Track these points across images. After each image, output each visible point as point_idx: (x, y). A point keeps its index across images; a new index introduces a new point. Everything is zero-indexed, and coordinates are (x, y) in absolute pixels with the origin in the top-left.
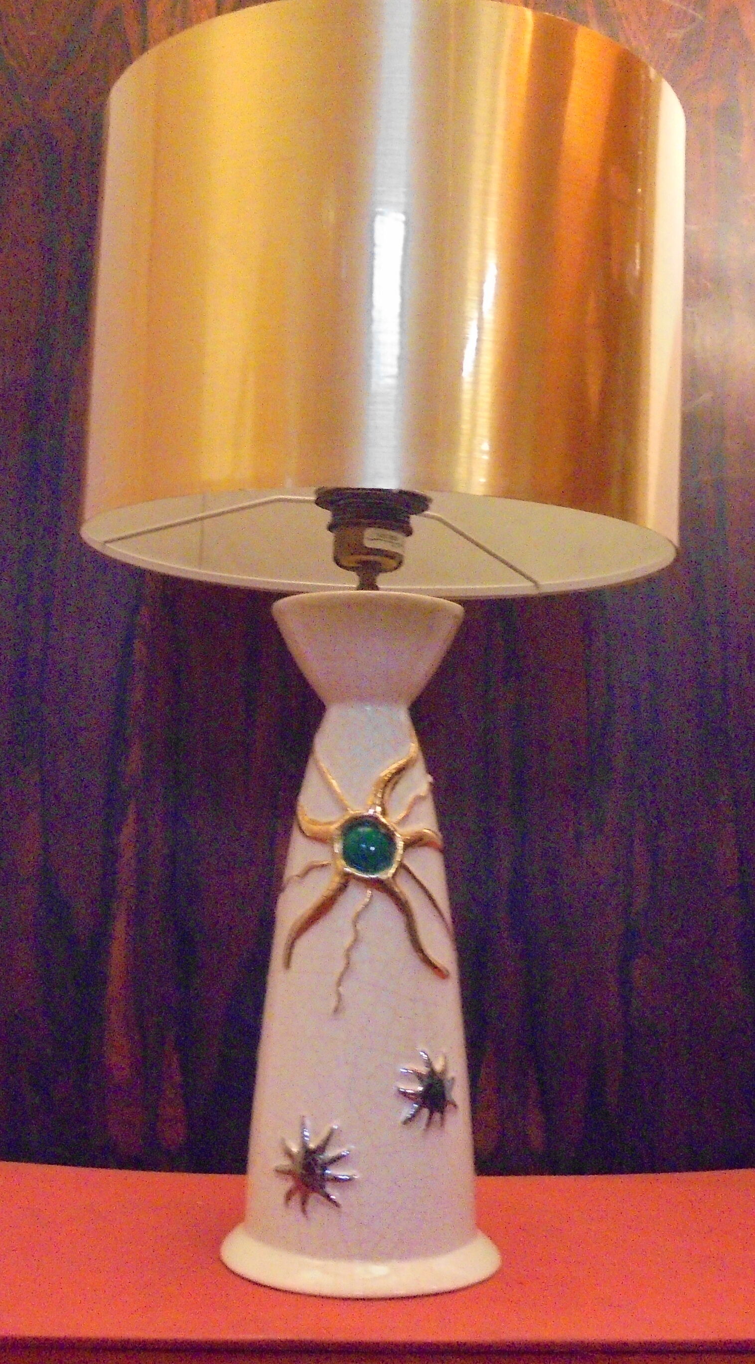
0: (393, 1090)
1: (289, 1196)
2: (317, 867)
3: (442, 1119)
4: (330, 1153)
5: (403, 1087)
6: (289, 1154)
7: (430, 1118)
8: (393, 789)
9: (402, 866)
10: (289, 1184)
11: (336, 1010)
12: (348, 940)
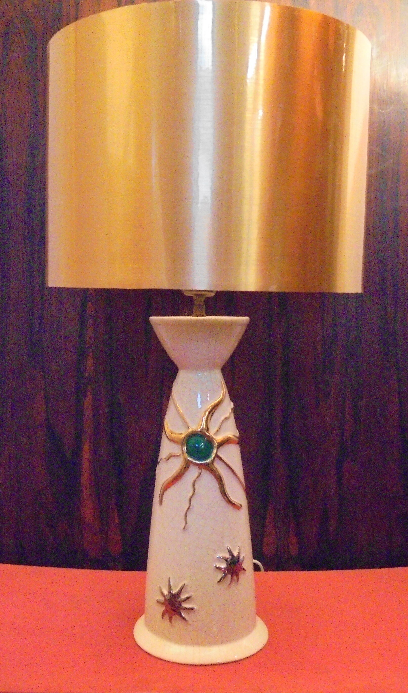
0: (213, 567)
1: (163, 615)
2: (175, 456)
3: (238, 579)
4: (183, 597)
5: (218, 565)
6: (162, 594)
7: (232, 579)
8: (212, 416)
9: (217, 456)
10: (163, 609)
11: (184, 528)
12: (191, 494)
